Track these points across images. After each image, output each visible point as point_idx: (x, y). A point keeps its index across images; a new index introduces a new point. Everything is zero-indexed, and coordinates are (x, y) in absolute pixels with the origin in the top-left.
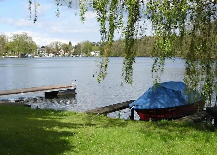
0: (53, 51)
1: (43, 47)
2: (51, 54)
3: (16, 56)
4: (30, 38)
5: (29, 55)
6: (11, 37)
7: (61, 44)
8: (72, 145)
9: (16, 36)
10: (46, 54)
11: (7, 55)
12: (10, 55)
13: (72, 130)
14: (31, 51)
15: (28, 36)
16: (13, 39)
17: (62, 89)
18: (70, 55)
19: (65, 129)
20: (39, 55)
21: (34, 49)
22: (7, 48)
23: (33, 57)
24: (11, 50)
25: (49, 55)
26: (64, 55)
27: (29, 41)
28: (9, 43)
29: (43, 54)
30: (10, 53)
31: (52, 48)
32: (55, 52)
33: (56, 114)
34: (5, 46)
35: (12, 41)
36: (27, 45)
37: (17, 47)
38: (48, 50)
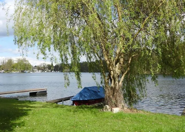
0: (41, 69)
1: (36, 66)
2: (41, 71)
3: (18, 72)
4: (28, 61)
5: (26, 71)
6: (16, 60)
7: (47, 64)
8: (29, 114)
9: (19, 60)
10: (37, 70)
11: (13, 71)
12: (15, 71)
13: (31, 109)
14: (28, 69)
15: (26, 60)
16: (17, 62)
17: (39, 91)
18: (52, 71)
19: (29, 108)
20: (33, 71)
21: (30, 68)
22: (13, 67)
23: (29, 72)
24: (15, 68)
25: (39, 71)
26: (48, 71)
27: (27, 63)
28: (15, 64)
29: (35, 70)
30: (15, 70)
31: (41, 67)
32: (43, 70)
33: (30, 103)
34: (12, 66)
35: (16, 62)
36: (25, 65)
37: (19, 66)
38: (39, 68)
